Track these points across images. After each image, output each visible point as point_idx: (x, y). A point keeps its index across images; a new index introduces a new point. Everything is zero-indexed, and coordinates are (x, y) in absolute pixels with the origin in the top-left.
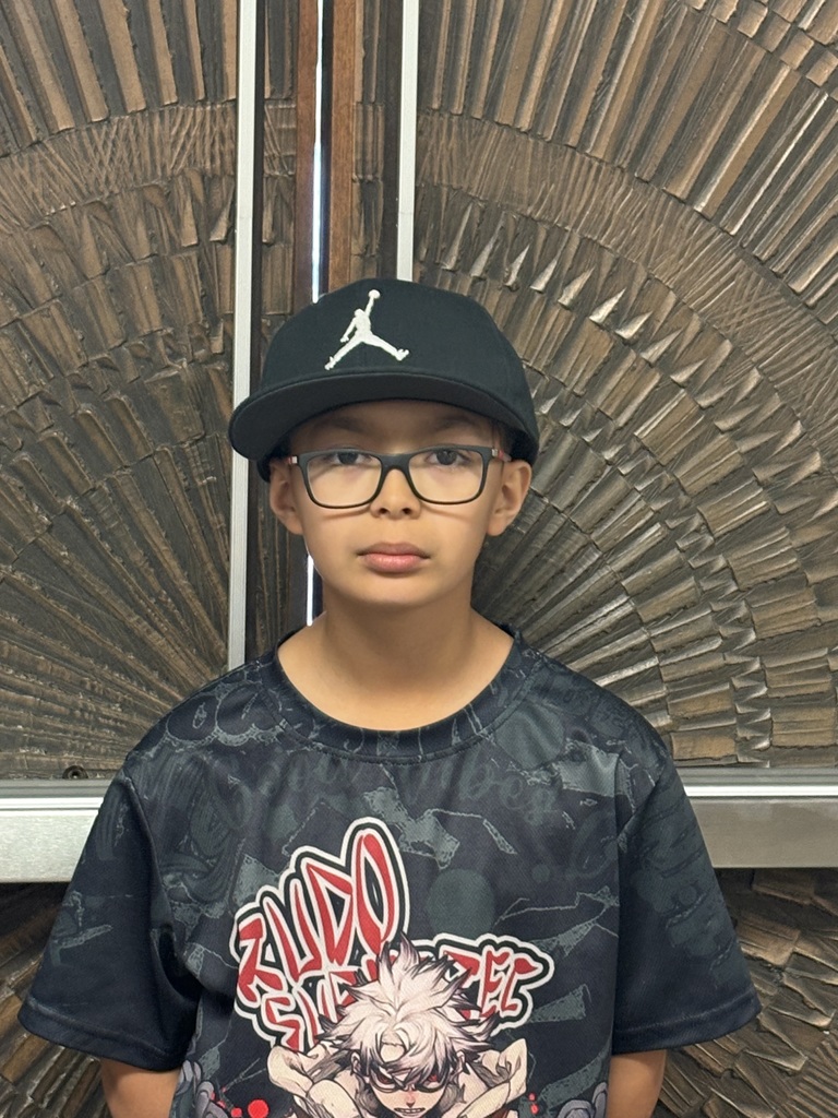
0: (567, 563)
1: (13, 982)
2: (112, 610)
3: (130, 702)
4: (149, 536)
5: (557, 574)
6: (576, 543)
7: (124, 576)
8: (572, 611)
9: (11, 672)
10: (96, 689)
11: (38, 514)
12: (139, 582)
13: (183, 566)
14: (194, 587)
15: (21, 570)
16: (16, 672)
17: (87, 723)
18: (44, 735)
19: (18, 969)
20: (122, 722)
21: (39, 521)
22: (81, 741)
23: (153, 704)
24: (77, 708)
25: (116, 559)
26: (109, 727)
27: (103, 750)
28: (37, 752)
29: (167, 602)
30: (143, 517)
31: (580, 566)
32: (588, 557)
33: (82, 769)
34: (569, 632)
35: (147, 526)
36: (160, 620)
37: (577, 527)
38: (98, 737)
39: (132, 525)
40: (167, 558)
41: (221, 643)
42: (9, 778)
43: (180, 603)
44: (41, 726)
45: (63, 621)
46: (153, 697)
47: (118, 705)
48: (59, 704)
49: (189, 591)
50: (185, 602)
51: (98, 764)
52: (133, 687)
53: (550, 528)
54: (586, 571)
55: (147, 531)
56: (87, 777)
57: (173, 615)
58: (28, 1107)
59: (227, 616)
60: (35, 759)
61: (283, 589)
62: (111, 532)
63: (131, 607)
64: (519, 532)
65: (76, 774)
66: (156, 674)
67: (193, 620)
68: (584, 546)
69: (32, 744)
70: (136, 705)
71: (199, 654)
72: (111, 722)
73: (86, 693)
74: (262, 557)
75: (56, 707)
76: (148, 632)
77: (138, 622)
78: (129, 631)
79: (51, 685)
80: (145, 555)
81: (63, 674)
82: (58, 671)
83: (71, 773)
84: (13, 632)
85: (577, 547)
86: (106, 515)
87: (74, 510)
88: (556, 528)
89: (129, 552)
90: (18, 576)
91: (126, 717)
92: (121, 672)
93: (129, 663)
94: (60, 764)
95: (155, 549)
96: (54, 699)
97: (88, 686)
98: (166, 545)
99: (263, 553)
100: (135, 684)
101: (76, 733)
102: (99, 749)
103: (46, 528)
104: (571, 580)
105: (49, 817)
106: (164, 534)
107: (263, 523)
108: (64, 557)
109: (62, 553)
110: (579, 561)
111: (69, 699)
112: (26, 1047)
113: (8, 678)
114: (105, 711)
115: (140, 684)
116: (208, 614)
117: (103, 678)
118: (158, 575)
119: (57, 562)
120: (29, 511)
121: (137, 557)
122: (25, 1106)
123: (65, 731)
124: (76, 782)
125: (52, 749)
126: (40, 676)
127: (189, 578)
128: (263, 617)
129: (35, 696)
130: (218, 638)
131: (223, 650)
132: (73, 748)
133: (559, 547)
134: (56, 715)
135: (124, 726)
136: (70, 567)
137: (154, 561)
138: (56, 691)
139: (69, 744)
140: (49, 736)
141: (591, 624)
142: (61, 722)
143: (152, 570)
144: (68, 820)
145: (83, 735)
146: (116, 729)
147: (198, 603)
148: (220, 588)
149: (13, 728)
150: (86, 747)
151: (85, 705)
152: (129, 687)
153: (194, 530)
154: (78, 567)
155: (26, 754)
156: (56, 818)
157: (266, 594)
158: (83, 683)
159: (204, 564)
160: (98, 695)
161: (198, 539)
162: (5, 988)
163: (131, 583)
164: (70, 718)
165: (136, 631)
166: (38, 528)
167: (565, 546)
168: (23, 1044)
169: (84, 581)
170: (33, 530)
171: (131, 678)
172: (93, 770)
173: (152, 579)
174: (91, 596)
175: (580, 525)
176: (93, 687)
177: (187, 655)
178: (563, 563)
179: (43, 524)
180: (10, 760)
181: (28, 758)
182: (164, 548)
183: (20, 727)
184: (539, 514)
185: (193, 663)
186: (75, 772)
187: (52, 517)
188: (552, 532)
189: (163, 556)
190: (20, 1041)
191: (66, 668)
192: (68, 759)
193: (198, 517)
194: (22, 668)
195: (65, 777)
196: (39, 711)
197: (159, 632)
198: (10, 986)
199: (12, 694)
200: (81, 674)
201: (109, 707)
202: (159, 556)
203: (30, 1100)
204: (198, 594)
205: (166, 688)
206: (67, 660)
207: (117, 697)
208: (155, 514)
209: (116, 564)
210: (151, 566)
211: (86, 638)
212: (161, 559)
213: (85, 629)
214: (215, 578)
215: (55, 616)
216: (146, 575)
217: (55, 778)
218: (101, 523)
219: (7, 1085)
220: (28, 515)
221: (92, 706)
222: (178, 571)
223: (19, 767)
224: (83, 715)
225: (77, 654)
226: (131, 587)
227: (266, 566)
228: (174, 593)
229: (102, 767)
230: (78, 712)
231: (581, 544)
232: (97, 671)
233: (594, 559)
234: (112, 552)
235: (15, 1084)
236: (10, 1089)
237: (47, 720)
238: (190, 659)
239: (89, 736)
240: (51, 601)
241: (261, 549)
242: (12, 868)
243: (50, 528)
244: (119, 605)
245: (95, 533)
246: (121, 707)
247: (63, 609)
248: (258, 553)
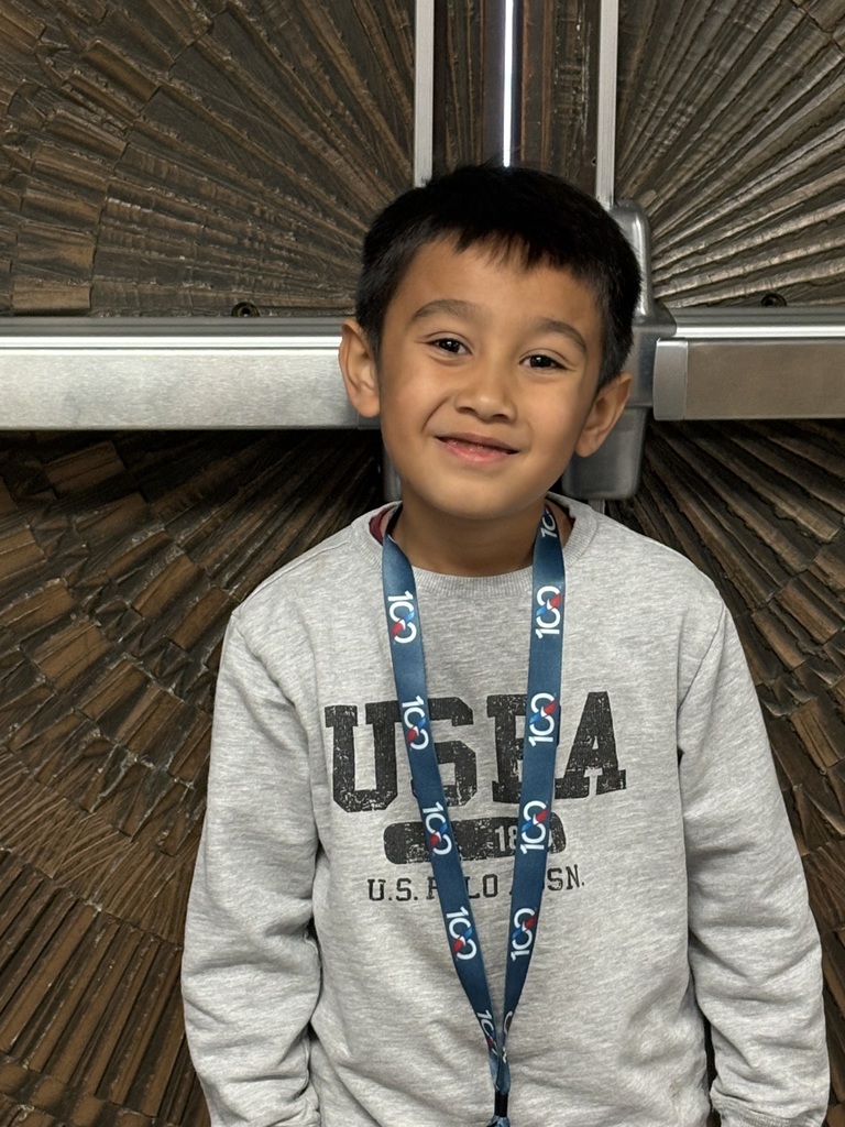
0: (803, 68)
1: (183, 541)
2: (282, 124)
3: (304, 230)
4: (323, 37)
5: (793, 79)
6: (815, 42)
7: (295, 83)
8: (809, 124)
9: (170, 195)
10: (267, 216)
11: (196, 12)
12: (312, 92)
13: (363, 73)
14: (375, 97)
15: (180, 78)
16: (176, 196)
17: (257, 253)
18: (208, 267)
19: (187, 526)
20: (296, 253)
21: (198, 20)
22: (251, 273)
23: (331, 233)
24: (245, 236)
25: (286, 65)
26: (281, 258)
27: (275, 285)
28: (202, 286)
29: (344, 116)
30: (316, 16)
31: (819, 71)
32: (828, 60)
33: (252, 306)
34: (806, 149)
35: (321, 26)
36: (337, 136)
37: (817, 24)
38: (270, 270)
39: (304, 23)
40: (344, 63)
41: (406, 163)
42: (172, 315)
43: (360, 115)
44: (204, 257)
45: (227, 137)
46: (330, 224)
47: (291, 234)
48: (225, 231)
49: (369, 101)
50: (365, 114)
51: (270, 301)
52: (308, 212)
53: (785, 26)
54: (826, 76)
55: (320, 33)
56: (258, 315)
57: (351, 128)
58: (202, 676)
59: (413, 130)
60: (200, 294)
61: (477, 99)
62: (279, 33)
63: (304, 121)
64: (750, 32)
65: (246, 311)
66: (333, 199)
67: (375, 136)
68: (823, 48)
69: (197, 277)
70: (311, 233)
71: (382, 176)
72: (284, 253)
73: (256, 219)
74: (452, 61)
75: (222, 235)
76: (324, 149)
77: (313, 138)
78: (303, 148)
79: (216, 211)
80: (318, 60)
81: (229, 197)
82: (223, 195)
83: (240, 310)
84: (171, 148)
85: (817, 48)
86: (273, 13)
87: (237, 7)
88: (793, 25)
89: (301, 57)
90: (176, 84)
91: (300, 248)
92: (293, 195)
93: (303, 184)
94: (228, 300)
95: (330, 52)
96: (220, 226)
97: (257, 212)
98: (343, 48)
99: (454, 57)
100: (310, 209)
101: (245, 265)
102: (272, 284)
103: (205, 28)
104: (809, 87)
105: (212, 357)
106: (339, 35)
107: (453, 22)
108: (228, 62)
109: (225, 58)
110: (818, 65)
111: (237, 226)
112: (199, 611)
113: (168, 202)
114: (277, 241)
115: (315, 210)
116: (392, 129)
117: (273, 202)
118: (333, 82)
119: (219, 68)
120: (186, 8)
121: (310, 62)
122: (199, 674)
123: (233, 263)
124: (246, 320)
125: (219, 282)
126: (203, 199)
127: (369, 87)
128: (454, 132)
129: (199, 223)
130: (402, 156)
131: (408, 170)
132: (242, 282)
133: (795, 48)
134: (222, 244)
135: (298, 257)
136: (233, 74)
137: (329, 66)
138: (221, 217)
139: (237, 278)
140: (215, 268)
141: (832, 138)
142: (228, 252)
143: (327, 78)
144: (234, 360)
145: (254, 267)
146: (289, 260)
147: (379, 116)
148: (405, 99)
149: (175, 259)
150: (256, 281)
151: (254, 233)
152: (302, 213)
153: (374, 30)
154: (243, 74)
155: (190, 289)
156: (220, 358)
157: (457, 105)
158: (252, 208)
159: (385, 70)
160: (269, 222)
161: (379, 39)
162: (174, 548)
163: (303, 93)
164: (239, 248)
165: (309, 149)
166: (197, 28)
167: (803, 47)
168: (195, 608)
169: (250, 89)
170: (191, 32)
171: (305, 202)
172: (264, 307)
173: (326, 88)
174: (258, 108)
175: (820, 23)
176: (263, 212)
177: (368, 177)
178: (799, 67)
179: (202, 24)
180: (172, 296)
181: (193, 293)
182: (339, 51)
183: (183, 258)
184: (773, 9)
185: (375, 185)
186: (245, 309)
187: (212, 16)
188: (788, 31)
189: (339, 61)
190: (192, 604)
191: (233, 191)
192: (237, 294)
193: (378, 15)
194: (182, 190)
195: (234, 314)
196: (205, 240)
197: (337, 149)
198: (179, 546)
199: (173, 220)
200: (249, 198)
201: (282, 236)
202: (335, 61)
203: (204, 668)
204: (379, 105)
205: (345, 214)
206: (234, 182)
207: (290, 224)
208: (329, 12)
209: (286, 69)
210: (326, 72)
211: (253, 156)
212: (338, 66)
213: (254, 146)
214: (398, 86)
215: (218, 130)
216: (320, 82)
217: (224, 315)
218: (269, 23)
219: (178, 653)
220: (185, 13)
221: (262, 234)
222: (356, 79)
223: (183, 303)
224: (252, 245)
225: (244, 176)
226: (303, 98)
227: (457, 71)
228: (353, 104)
229: (275, 304)
230: (246, 241)
231: (820, 44)
232: (267, 195)
233: (836, 62)
234: (281, 56)
235: (188, 650)
236: (183, 655)
237: (213, 250)
238: (372, 181)
239: (260, 269)
240: (214, 114)
241: (451, 51)
242: (173, 413)
243: (210, 29)
244: (290, 119)
245: (263, 34)
246: (294, 236)
247: (227, 123)
248: (447, 58)
